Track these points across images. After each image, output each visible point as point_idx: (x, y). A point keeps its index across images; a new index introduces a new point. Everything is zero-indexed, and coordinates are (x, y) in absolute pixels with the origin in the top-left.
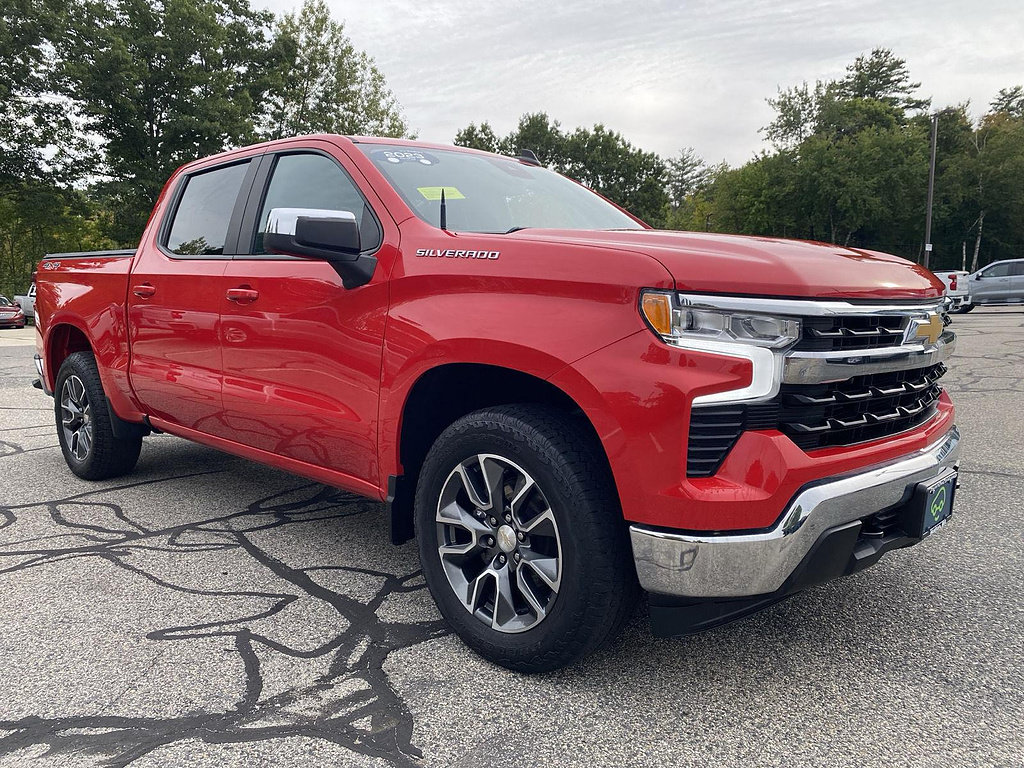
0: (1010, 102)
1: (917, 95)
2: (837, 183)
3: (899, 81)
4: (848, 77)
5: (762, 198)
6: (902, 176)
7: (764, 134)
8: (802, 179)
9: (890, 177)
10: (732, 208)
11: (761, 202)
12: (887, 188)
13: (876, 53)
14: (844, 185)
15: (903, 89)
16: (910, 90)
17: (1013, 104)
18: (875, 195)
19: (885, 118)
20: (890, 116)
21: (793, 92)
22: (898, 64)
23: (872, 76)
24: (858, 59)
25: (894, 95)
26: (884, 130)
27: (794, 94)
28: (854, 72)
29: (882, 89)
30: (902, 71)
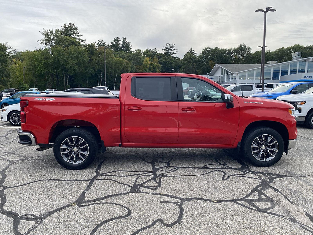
0: (100, 43)
1: (82, 38)
2: (65, 61)
3: (77, 33)
4: (62, 29)
5: (42, 63)
6: (82, 60)
7: (39, 42)
8: (55, 59)
9: (79, 61)
10: (31, 66)
11: (42, 64)
12: (79, 64)
13: (70, 24)
14: (67, 62)
15: (78, 35)
16: (80, 36)
17: (101, 44)
18: (76, 65)
19: (76, 43)
20: (77, 43)
21: (48, 31)
22: (76, 28)
23: (69, 30)
24: (65, 24)
25: (76, 37)
26: (76, 47)
27: (48, 32)
28: (64, 28)
29: (72, 35)
30: (78, 30)
